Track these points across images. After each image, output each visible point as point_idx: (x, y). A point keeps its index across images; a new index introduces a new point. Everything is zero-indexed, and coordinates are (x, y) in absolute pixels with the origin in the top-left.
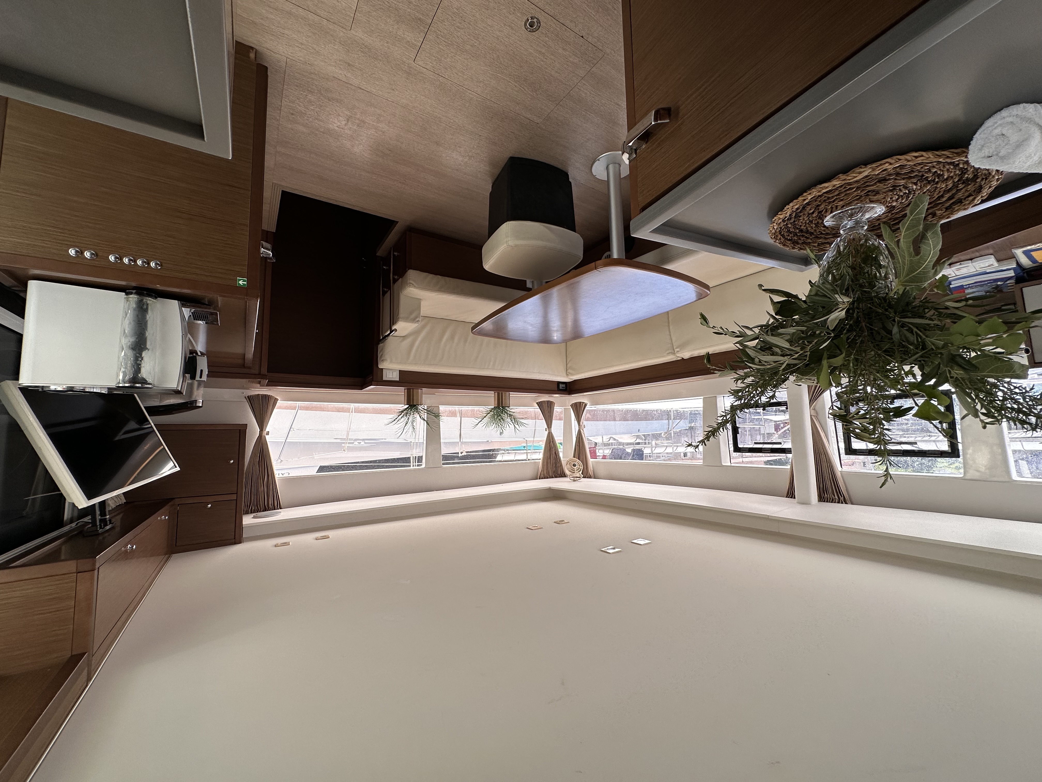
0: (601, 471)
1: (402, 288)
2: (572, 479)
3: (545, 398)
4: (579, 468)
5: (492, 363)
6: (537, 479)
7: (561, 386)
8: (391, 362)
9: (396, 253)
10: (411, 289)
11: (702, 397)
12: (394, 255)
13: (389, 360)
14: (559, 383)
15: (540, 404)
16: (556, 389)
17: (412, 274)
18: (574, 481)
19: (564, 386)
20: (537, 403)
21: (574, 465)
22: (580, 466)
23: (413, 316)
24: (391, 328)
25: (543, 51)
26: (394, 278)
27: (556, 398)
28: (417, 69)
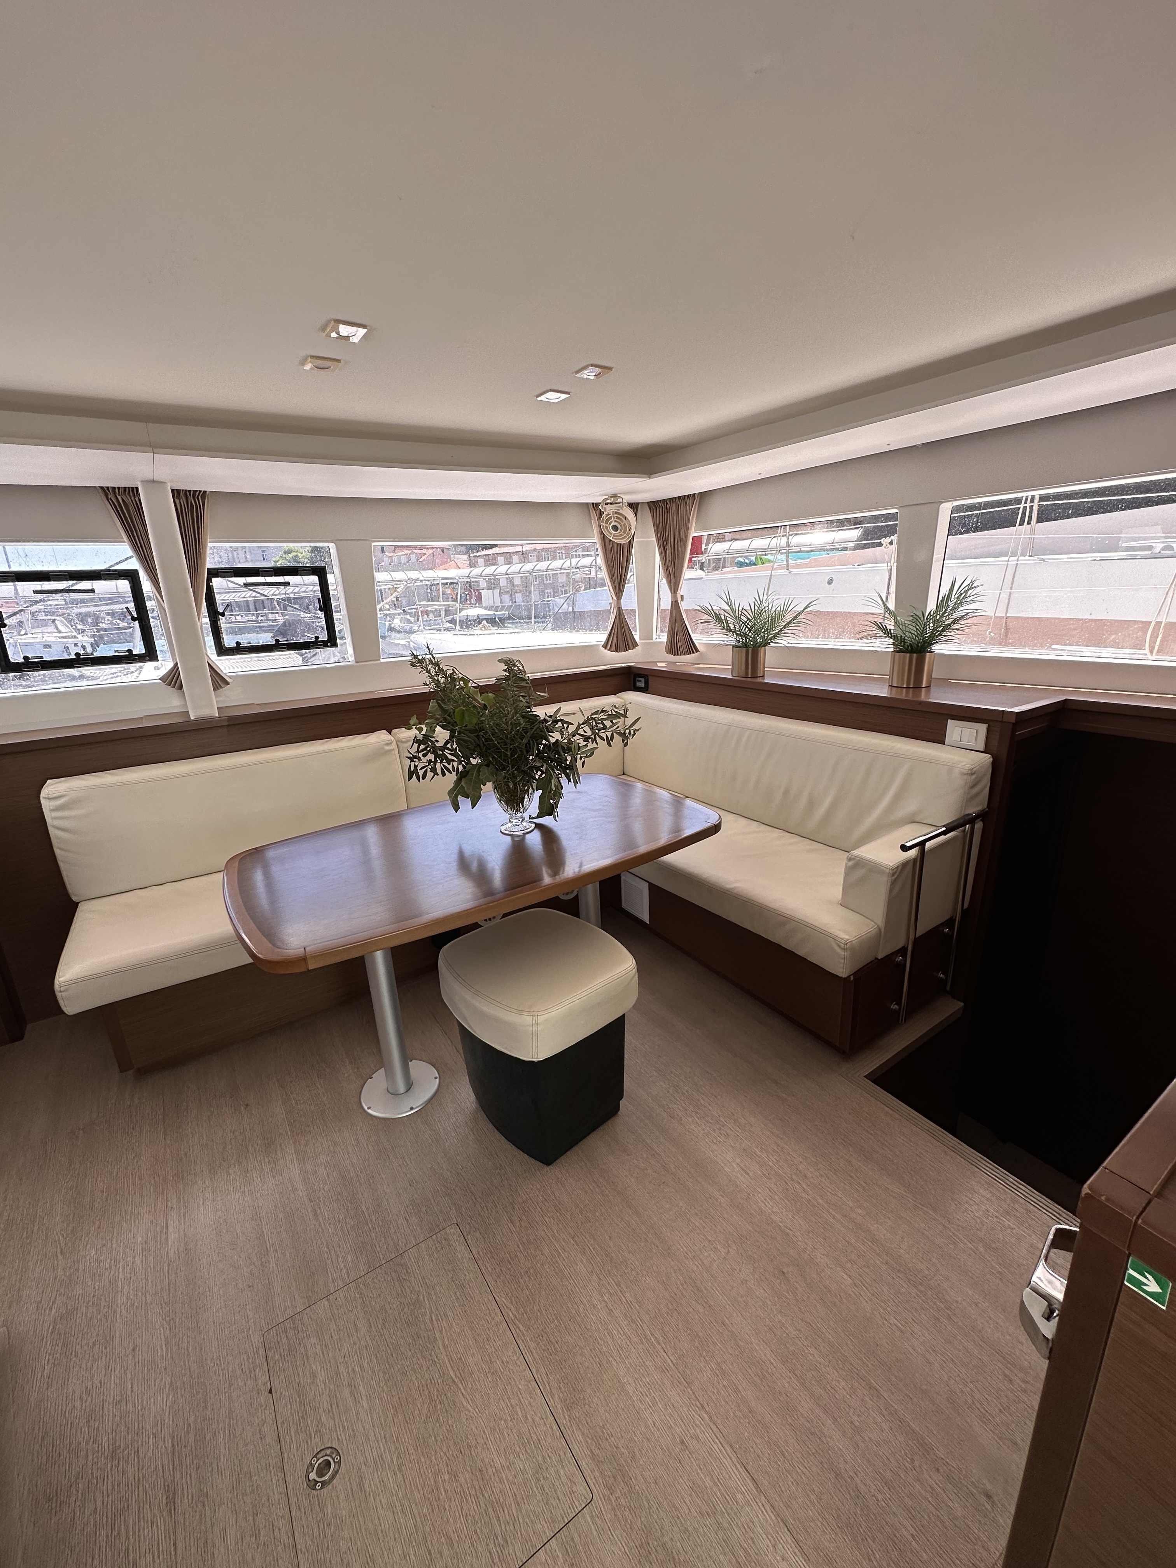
0: (573, 520)
1: (878, 938)
2: (619, 500)
3: (684, 663)
4: (606, 523)
5: (744, 739)
6: (702, 494)
7: (642, 684)
8: (951, 769)
9: (894, 1007)
10: (847, 937)
11: (382, 660)
12: (899, 1004)
13: (956, 772)
14: (645, 690)
15: (692, 648)
16: (650, 678)
17: (841, 968)
18: (615, 496)
19: (639, 684)
20: (697, 651)
21: (615, 528)
22: (606, 527)
23: (859, 873)
24: (922, 852)
25: (346, 1392)
26: (904, 956)
27: (663, 662)
28: (597, 1474)
